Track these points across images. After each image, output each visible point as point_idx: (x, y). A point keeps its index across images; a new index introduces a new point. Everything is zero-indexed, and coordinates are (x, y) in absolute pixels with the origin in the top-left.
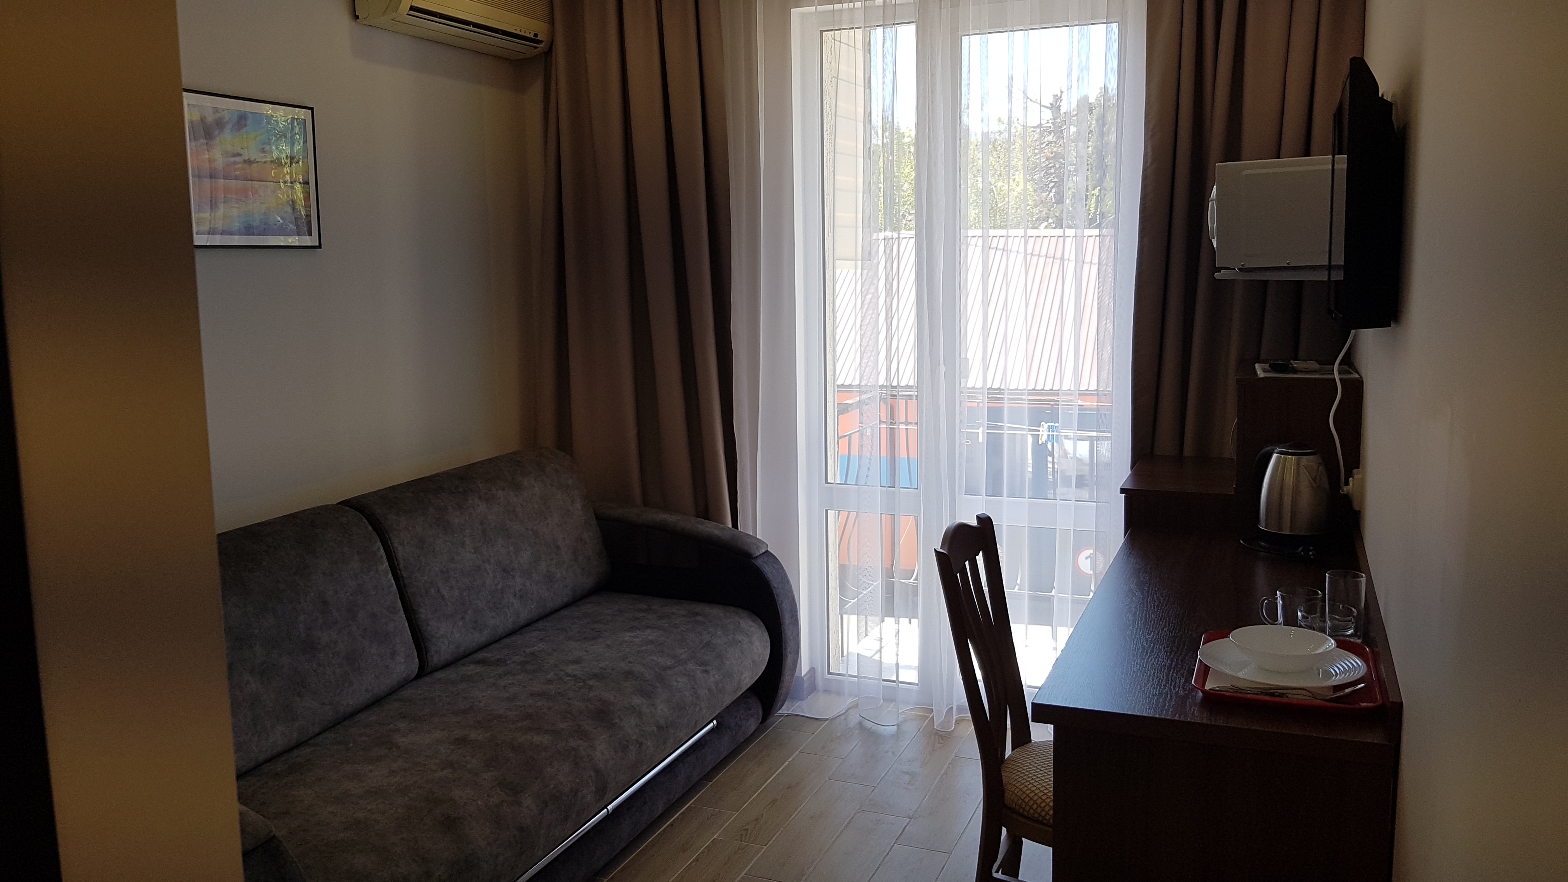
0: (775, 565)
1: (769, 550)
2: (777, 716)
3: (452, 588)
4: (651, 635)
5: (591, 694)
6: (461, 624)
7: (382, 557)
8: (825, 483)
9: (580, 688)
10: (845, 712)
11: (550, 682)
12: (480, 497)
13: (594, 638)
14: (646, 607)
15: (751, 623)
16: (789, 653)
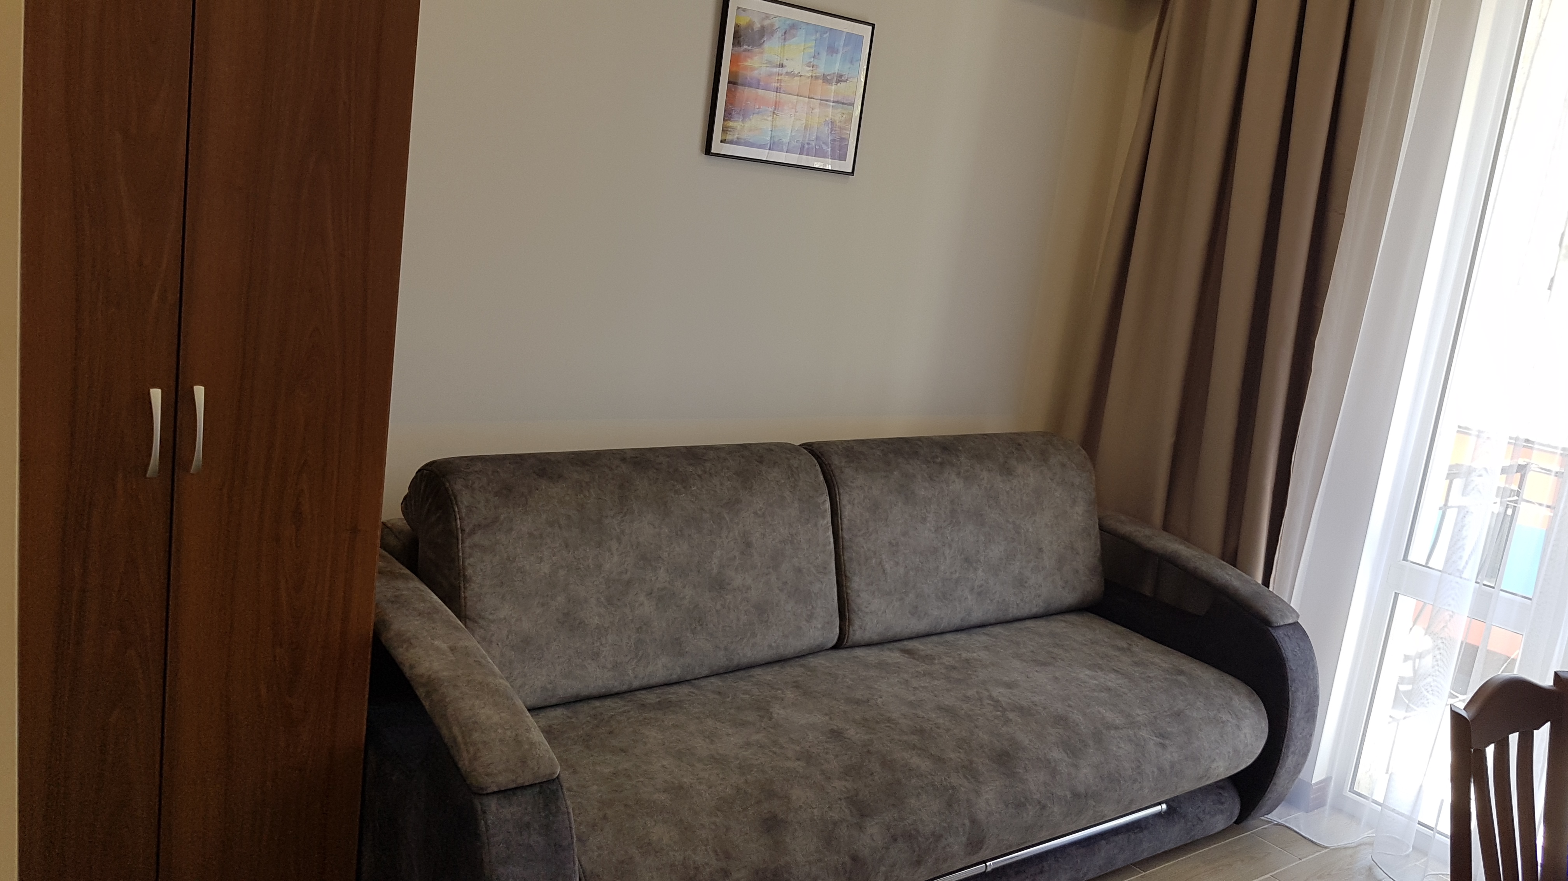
0: (1301, 644)
1: (1299, 621)
2: (1263, 820)
3: (897, 564)
4: (1112, 680)
5: (1004, 729)
6: (897, 604)
7: (826, 511)
8: (1403, 560)
9: (996, 717)
10: (1356, 847)
11: (967, 699)
12: (958, 474)
13: (1044, 664)
14: (1125, 646)
15: (1247, 704)
16: (1293, 753)
